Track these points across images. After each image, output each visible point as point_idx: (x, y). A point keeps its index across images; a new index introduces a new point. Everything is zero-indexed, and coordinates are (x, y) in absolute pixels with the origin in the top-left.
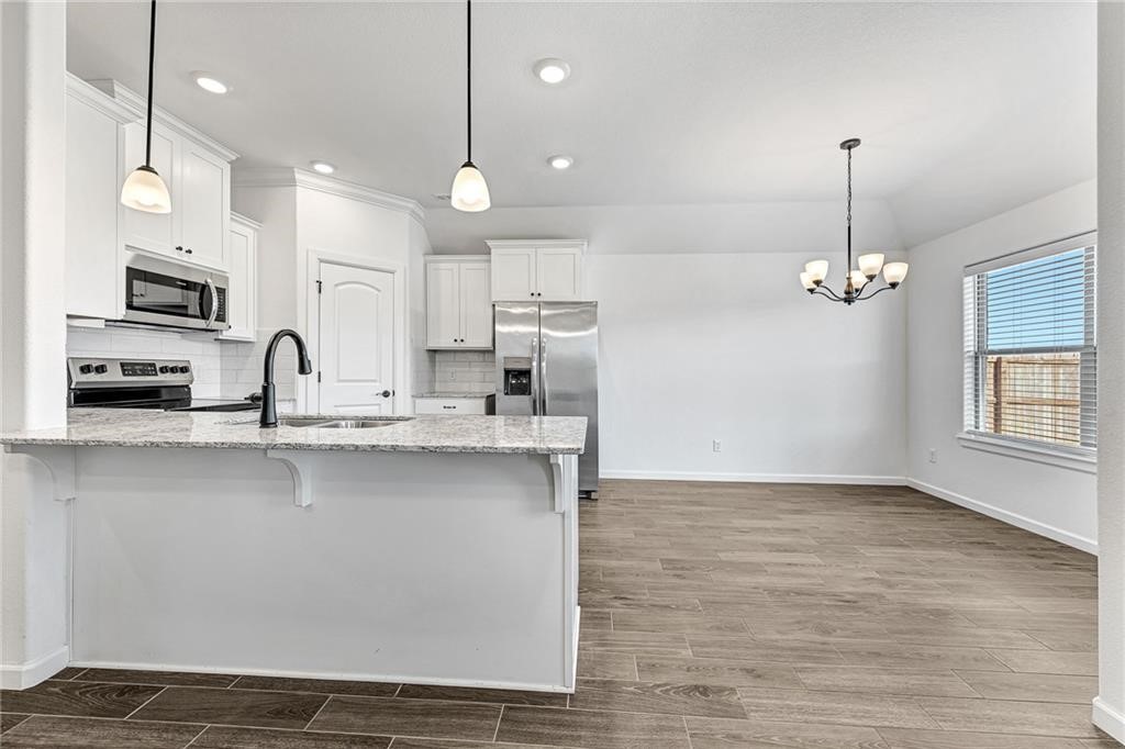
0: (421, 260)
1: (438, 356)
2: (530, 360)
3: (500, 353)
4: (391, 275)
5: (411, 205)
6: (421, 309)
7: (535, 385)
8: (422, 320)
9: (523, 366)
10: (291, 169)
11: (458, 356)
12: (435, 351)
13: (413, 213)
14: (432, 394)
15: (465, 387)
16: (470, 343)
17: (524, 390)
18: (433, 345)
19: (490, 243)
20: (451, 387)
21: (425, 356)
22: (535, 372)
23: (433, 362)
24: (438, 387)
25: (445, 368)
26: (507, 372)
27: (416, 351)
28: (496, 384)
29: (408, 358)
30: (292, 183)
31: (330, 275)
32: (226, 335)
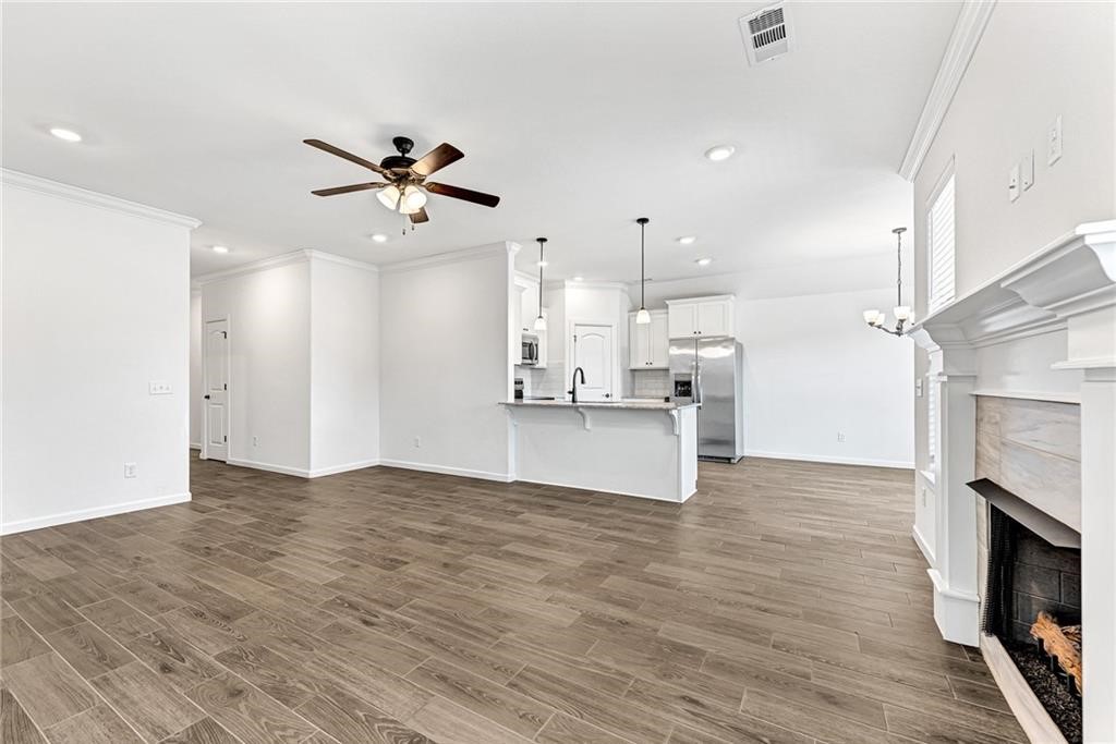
0: (626, 315)
1: (636, 373)
2: (690, 375)
3: (672, 372)
4: (609, 329)
5: (620, 286)
6: (626, 345)
7: (694, 391)
8: (627, 353)
9: (686, 379)
10: (563, 281)
11: (650, 373)
12: (635, 370)
13: (623, 291)
14: (633, 396)
15: (653, 393)
16: (656, 365)
17: (687, 393)
18: (633, 367)
19: (667, 302)
20: (645, 392)
21: (629, 374)
22: (693, 383)
23: (633, 377)
24: (637, 393)
25: (641, 381)
26: (677, 383)
27: (624, 371)
28: (670, 391)
29: (620, 376)
30: (564, 286)
31: (580, 331)
32: (537, 366)
